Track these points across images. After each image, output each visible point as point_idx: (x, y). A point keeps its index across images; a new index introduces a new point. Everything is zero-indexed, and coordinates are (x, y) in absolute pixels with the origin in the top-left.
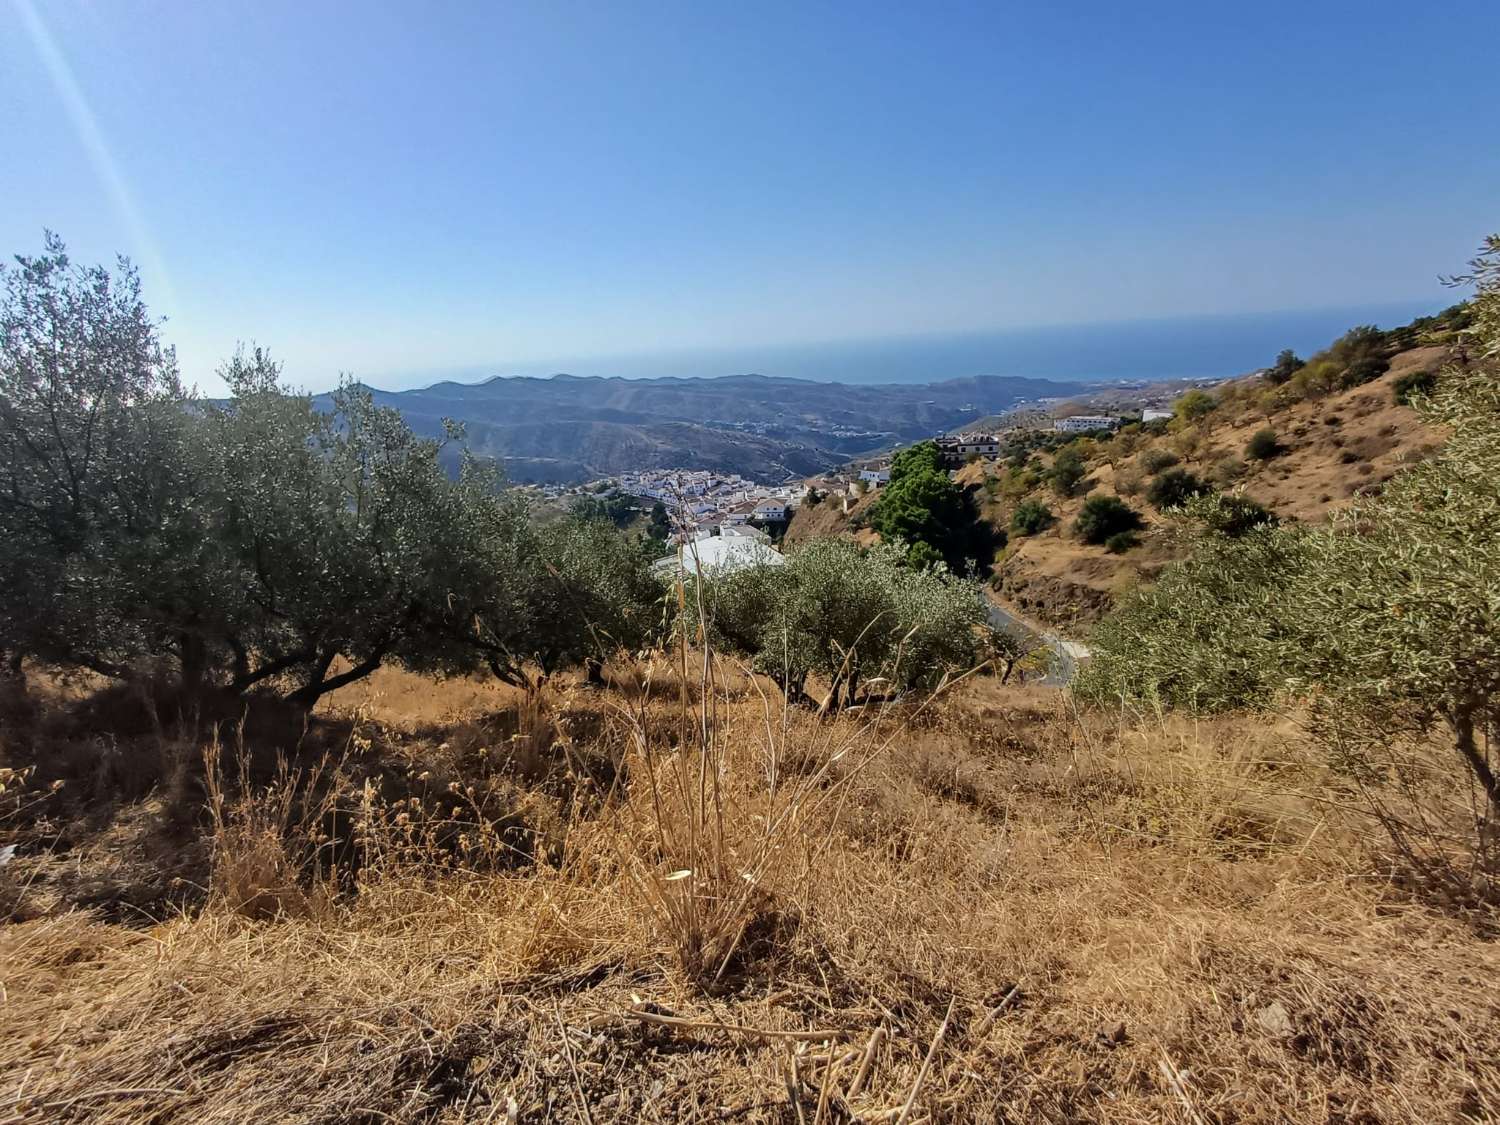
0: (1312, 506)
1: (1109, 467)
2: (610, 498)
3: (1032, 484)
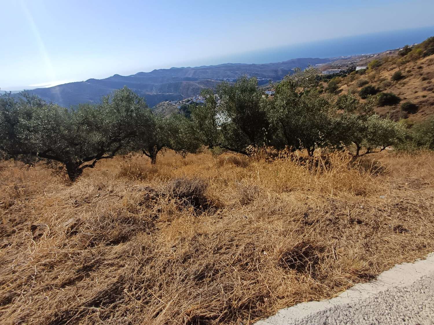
0: (411, 94)
1: (346, 85)
2: (191, 104)
3: (321, 92)
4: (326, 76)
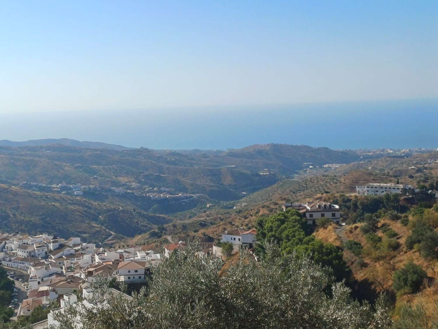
4: (368, 200)
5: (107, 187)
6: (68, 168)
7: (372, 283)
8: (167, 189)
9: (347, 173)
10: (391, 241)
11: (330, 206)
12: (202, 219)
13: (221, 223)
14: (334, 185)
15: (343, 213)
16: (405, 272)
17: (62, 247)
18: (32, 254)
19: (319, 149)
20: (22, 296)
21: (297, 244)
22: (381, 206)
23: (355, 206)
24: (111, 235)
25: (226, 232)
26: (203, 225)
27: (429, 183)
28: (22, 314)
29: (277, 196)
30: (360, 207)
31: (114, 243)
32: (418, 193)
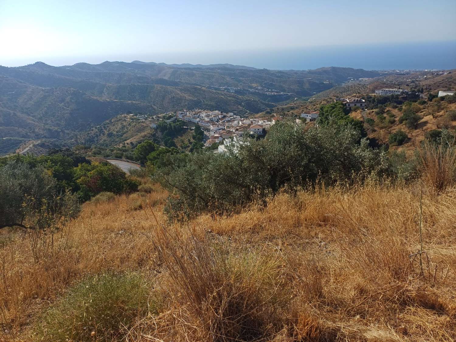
1: (431, 116)
2: (174, 122)
4: (381, 97)
5: (246, 89)
6: (228, 79)
7: (377, 140)
8: (275, 90)
9: (371, 83)
10: (391, 119)
11: (360, 100)
12: (292, 106)
13: (301, 108)
14: (364, 89)
15: (366, 104)
16: (396, 135)
17: (225, 117)
18: (212, 119)
19: (357, 70)
20: (207, 138)
21: (340, 119)
22: (388, 101)
23: (374, 100)
24: (247, 112)
25: (304, 112)
26: (292, 108)
27: (417, 89)
28: (207, 146)
29: (332, 94)
30: (376, 101)
31: (248, 116)
32: (410, 94)
